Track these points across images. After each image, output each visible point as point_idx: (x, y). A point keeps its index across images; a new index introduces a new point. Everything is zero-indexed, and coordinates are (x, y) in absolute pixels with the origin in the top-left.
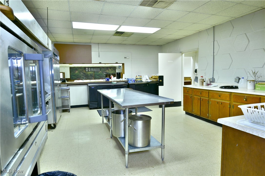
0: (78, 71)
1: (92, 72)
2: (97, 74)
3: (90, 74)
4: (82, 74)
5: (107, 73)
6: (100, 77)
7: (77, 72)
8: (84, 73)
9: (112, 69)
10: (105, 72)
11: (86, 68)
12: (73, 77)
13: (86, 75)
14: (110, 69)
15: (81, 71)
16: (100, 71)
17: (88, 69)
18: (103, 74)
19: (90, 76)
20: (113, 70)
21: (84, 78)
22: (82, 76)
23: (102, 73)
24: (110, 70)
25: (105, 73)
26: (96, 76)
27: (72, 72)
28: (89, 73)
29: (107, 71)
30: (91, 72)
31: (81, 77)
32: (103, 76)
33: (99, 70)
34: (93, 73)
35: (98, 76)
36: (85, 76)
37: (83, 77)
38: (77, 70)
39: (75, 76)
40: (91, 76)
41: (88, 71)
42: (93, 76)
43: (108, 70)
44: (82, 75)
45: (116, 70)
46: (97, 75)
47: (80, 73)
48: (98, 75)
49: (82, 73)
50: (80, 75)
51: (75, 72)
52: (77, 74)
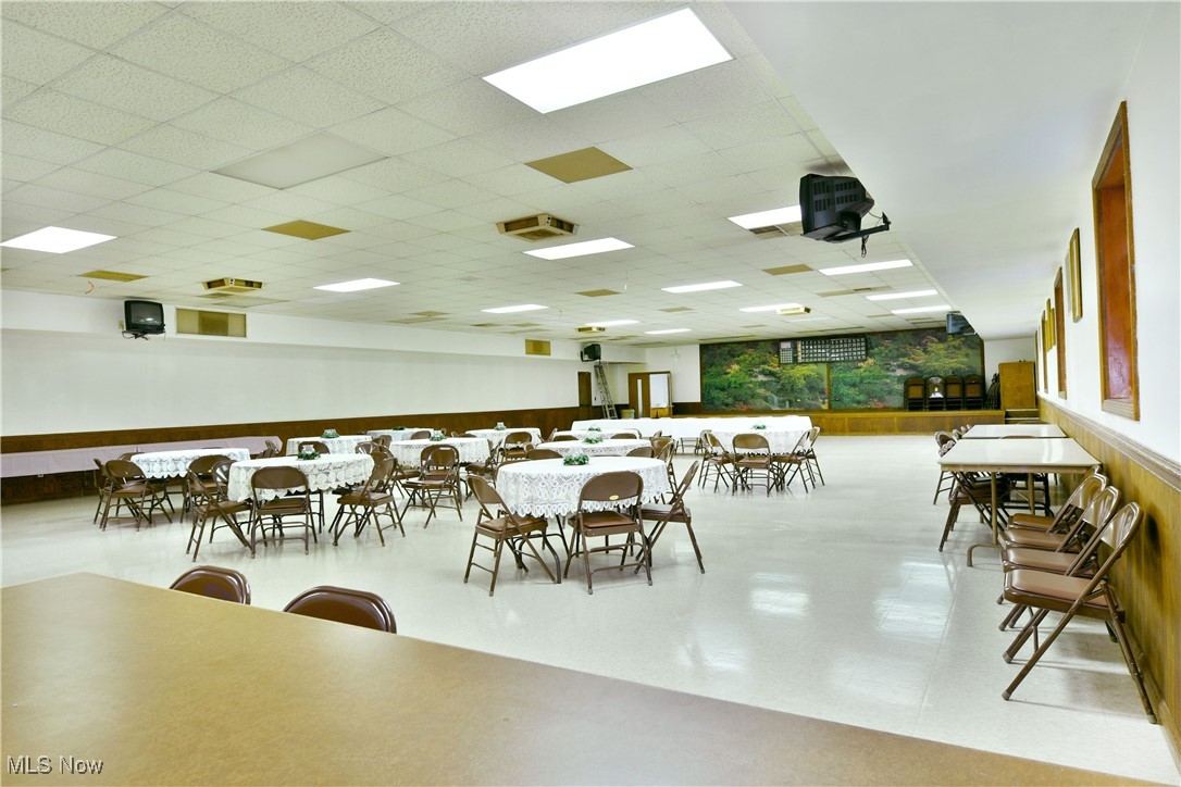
0: (738, 363)
1: (816, 363)
2: (848, 375)
3: (806, 377)
4: (761, 378)
5: (912, 367)
6: (870, 395)
7: (736, 367)
8: (771, 374)
9: (956, 343)
10: (901, 366)
11: (785, 345)
12: (714, 393)
13: (783, 385)
14: (941, 340)
15: (755, 365)
16: (870, 361)
17: (795, 348)
18: (887, 377)
19: (807, 391)
20: (965, 350)
21: (773, 403)
22: (761, 391)
23: (883, 373)
24: (941, 346)
25: (900, 372)
26: (844, 390)
27: (713, 369)
28: (800, 372)
29: (919, 359)
30: (813, 367)
32: (890, 393)
33: (858, 350)
34: (823, 369)
35: (852, 391)
36: (778, 392)
37: (768, 394)
38: (733, 356)
39: (723, 389)
40: (811, 388)
41: (795, 359)
42: (822, 392)
43: (925, 351)
44: (763, 384)
46: (845, 384)
47: (751, 375)
48: (854, 385)
49: (763, 373)
50: (751, 382)
51: (724, 368)
52: (733, 379)
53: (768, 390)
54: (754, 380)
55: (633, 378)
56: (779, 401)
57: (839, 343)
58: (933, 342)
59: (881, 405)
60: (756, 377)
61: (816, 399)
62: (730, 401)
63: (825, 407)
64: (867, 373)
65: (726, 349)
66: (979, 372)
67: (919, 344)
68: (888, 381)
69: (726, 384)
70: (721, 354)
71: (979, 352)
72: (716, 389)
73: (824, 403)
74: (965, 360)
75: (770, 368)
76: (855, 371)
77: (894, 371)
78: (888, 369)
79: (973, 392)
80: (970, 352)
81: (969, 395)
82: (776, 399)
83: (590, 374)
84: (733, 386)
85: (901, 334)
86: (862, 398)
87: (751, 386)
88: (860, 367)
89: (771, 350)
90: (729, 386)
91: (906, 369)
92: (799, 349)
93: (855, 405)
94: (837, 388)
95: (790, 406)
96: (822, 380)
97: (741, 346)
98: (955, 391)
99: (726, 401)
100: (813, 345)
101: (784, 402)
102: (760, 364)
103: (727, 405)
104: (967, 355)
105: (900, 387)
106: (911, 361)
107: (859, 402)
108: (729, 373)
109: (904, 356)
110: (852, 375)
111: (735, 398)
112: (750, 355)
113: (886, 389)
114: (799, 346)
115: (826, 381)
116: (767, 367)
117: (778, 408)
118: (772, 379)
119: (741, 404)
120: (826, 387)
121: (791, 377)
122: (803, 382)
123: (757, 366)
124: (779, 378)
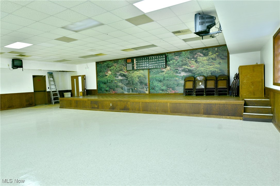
0: (111, 70)
1: (143, 69)
2: (158, 75)
3: (139, 77)
4: (120, 78)
5: (190, 71)
6: (168, 86)
7: (110, 72)
8: (124, 76)
9: (213, 56)
10: (184, 70)
12: (102, 85)
13: (129, 81)
14: (205, 55)
16: (168, 68)
17: (133, 62)
18: (177, 76)
19: (139, 84)
20: (218, 60)
21: (125, 90)
22: (120, 84)
23: (175, 74)
24: (205, 58)
25: (183, 74)
26: (156, 83)
27: (101, 73)
28: (136, 74)
29: (193, 66)
30: (142, 71)
31: (117, 87)
32: (178, 85)
33: (162, 62)
34: (146, 72)
35: (159, 84)
37: (123, 85)
38: (109, 67)
39: (105, 83)
40: (141, 83)
41: (133, 67)
42: (146, 85)
43: (196, 61)
44: (121, 81)
45: (230, 56)
46: (156, 81)
47: (116, 76)
48: (160, 81)
50: (116, 80)
51: (105, 73)
52: (109, 79)
53: (123, 84)
54: (117, 78)
55: (73, 78)
56: (127, 89)
57: (153, 59)
58: (200, 56)
59: (173, 92)
61: (143, 88)
62: (108, 89)
63: (147, 92)
64: (167, 75)
65: (106, 64)
66: (226, 73)
67: (193, 58)
68: (177, 79)
69: (106, 81)
70: (104, 67)
71: (226, 61)
72: (102, 83)
73: (147, 90)
74: (218, 66)
75: (124, 73)
76: (161, 73)
77: (180, 73)
78: (177, 72)
79: (222, 85)
80: (221, 61)
81: (219, 87)
82: (126, 88)
83: (45, 76)
84: (109, 81)
85: (184, 53)
86: (164, 88)
87: (116, 81)
88: (163, 72)
89: (124, 64)
91: (186, 72)
92: (135, 63)
93: (161, 92)
94: (152, 83)
96: (146, 78)
97: (111, 62)
98: (211, 85)
100: (141, 60)
101: (129, 89)
102: (119, 71)
103: (107, 91)
104: (220, 63)
105: (182, 82)
106: (189, 68)
107: (163, 90)
108: (107, 76)
109: (185, 64)
110: (160, 76)
111: (109, 87)
112: (115, 66)
113: (176, 83)
114: (135, 61)
115: (147, 79)
116: (122, 72)
117: (127, 93)
118: (124, 78)
119: (112, 90)
120: (148, 82)
121: (132, 77)
122: (137, 79)
123: (118, 72)
124: (127, 77)
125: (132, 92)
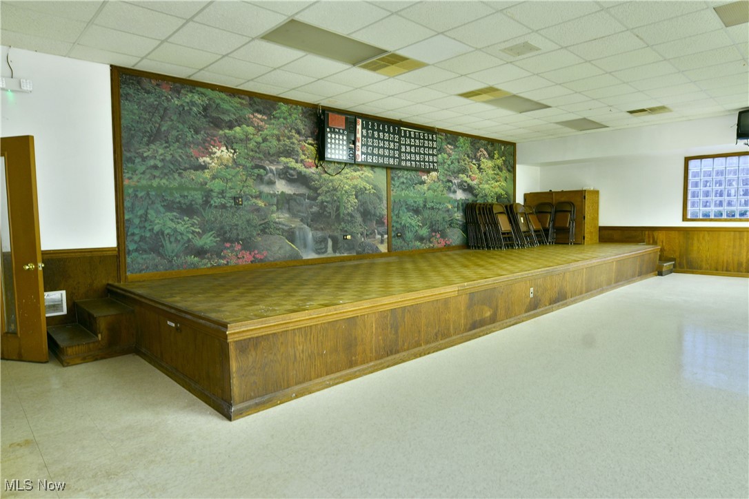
0: (230, 143)
1: (373, 166)
3: (359, 192)
4: (282, 187)
5: (469, 189)
6: (431, 227)
7: (223, 153)
8: (302, 179)
9: (499, 163)
10: (461, 186)
13: (323, 206)
14: (491, 157)
15: (268, 155)
16: (435, 173)
18: (449, 200)
19: (359, 219)
20: (505, 172)
21: (305, 246)
22: (281, 217)
23: (446, 193)
24: (490, 164)
25: (459, 194)
26: (407, 218)
27: (159, 149)
28: (351, 179)
29: (475, 177)
30: (368, 172)
31: (265, 229)
32: (451, 224)
34: (382, 178)
35: (415, 221)
37: (296, 224)
38: (217, 124)
39: (188, 210)
40: (366, 214)
41: (352, 153)
42: (380, 222)
43: (479, 167)
44: (285, 202)
45: (518, 167)
47: (260, 179)
48: (417, 211)
49: (286, 175)
50: (259, 196)
51: (192, 151)
52: (217, 185)
53: (294, 215)
54: (266, 189)
56: (314, 240)
57: (410, 137)
58: (485, 157)
59: (442, 244)
60: (271, 183)
61: (371, 234)
62: (208, 241)
63: (383, 248)
64: (430, 193)
67: (475, 157)
68: (449, 206)
69: (198, 196)
70: (182, 112)
72: (168, 208)
73: (382, 242)
75: (299, 167)
77: (455, 191)
78: (449, 189)
82: (310, 235)
84: (216, 201)
85: (462, 139)
86: (424, 231)
87: (261, 204)
88: (423, 183)
89: (301, 126)
90: (207, 202)
91: (463, 190)
92: (359, 135)
93: (418, 243)
94: (398, 216)
95: (335, 249)
96: (380, 199)
97: (236, 101)
99: (199, 242)
100: (379, 131)
101: (323, 240)
102: (280, 154)
103: (200, 252)
104: (506, 179)
106: (468, 180)
107: (421, 239)
108: (204, 167)
110: (415, 194)
112: (259, 129)
113: (447, 218)
114: (359, 127)
115: (385, 202)
116: (293, 164)
117: (313, 256)
118: (303, 190)
119: (238, 247)
120: (385, 212)
121: (335, 189)
122: (353, 200)
123: (274, 156)
124: (315, 189)
125: (334, 251)
